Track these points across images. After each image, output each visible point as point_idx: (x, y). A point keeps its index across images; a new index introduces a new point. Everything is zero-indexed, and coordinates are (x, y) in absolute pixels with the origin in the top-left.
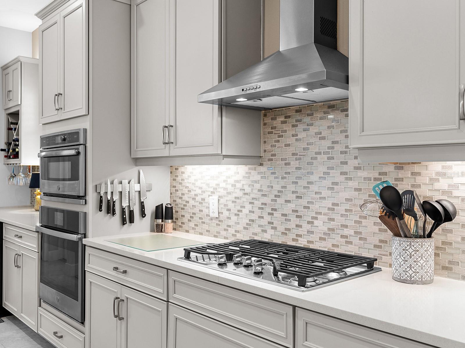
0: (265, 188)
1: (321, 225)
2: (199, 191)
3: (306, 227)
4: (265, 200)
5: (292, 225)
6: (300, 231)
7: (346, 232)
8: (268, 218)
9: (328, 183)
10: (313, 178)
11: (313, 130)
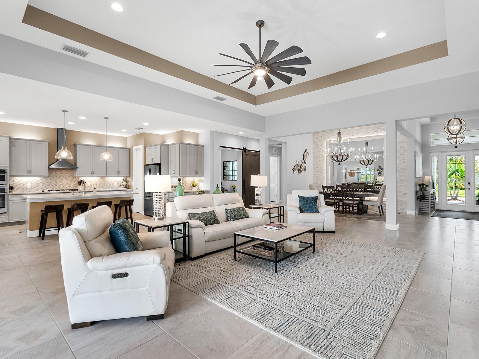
0: (47, 181)
1: (61, 186)
2: (21, 183)
3: (58, 187)
4: (47, 183)
5: (55, 187)
6: (57, 188)
7: (67, 187)
8: (48, 186)
9: (63, 180)
10: (59, 179)
11: (60, 172)
